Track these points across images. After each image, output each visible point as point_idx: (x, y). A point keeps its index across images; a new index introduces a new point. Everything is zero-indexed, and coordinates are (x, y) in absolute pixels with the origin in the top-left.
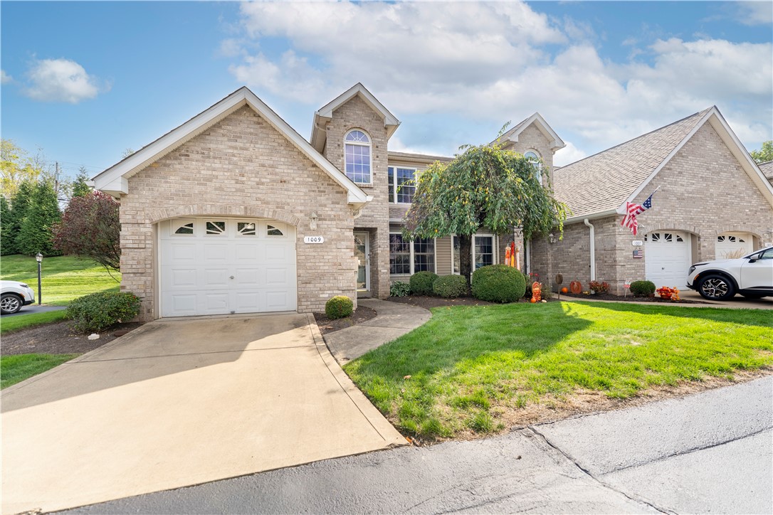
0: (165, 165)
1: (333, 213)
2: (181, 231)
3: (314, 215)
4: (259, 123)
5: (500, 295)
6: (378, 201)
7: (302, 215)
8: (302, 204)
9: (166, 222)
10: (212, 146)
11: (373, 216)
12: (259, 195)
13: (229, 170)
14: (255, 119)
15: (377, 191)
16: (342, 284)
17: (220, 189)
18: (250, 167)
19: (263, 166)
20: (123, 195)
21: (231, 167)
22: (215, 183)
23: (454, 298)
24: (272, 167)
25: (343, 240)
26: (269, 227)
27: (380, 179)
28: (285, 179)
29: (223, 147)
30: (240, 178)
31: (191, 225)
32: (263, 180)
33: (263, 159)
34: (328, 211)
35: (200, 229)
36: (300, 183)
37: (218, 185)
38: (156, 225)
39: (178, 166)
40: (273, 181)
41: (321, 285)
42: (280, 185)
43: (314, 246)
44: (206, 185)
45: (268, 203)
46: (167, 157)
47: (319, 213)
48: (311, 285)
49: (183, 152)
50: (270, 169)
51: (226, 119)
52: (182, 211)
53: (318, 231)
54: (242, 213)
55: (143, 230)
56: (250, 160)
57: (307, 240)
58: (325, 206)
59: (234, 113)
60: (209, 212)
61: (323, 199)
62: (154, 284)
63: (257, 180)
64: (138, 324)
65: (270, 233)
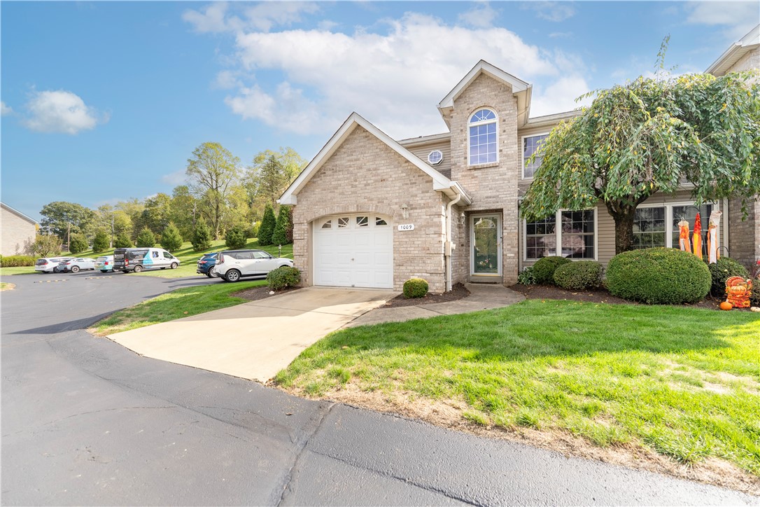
0: (314, 182)
1: (423, 201)
2: (325, 226)
3: (405, 206)
4: (366, 137)
6: (504, 179)
7: (397, 206)
8: (397, 197)
9: (318, 220)
10: (338, 163)
11: (498, 196)
12: (366, 195)
13: (348, 179)
14: (364, 134)
15: (503, 169)
16: (430, 268)
17: (342, 193)
18: (361, 173)
19: (369, 170)
20: (294, 206)
21: (349, 175)
22: (340, 190)
24: (375, 169)
25: (432, 226)
26: (377, 219)
27: (507, 156)
28: (384, 177)
29: (344, 162)
30: (355, 183)
31: (330, 222)
32: (369, 182)
33: (370, 165)
34: (419, 200)
35: (335, 224)
36: (396, 179)
37: (341, 191)
38: (311, 223)
39: (320, 182)
40: (376, 181)
41: (412, 268)
42: (380, 184)
43: (406, 233)
44: (334, 192)
45: (372, 200)
46: (314, 177)
47: (411, 203)
48: (403, 268)
49: (322, 171)
50: (374, 172)
51: (346, 140)
52: (322, 213)
53: (409, 220)
54: (355, 210)
55: (303, 227)
56: (361, 168)
57: (400, 228)
58: (416, 196)
59: (351, 134)
60: (336, 212)
61: (414, 190)
62: (309, 262)
63: (365, 182)
64: (300, 288)
65: (378, 224)
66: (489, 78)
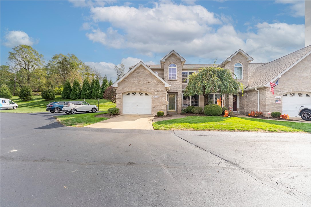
0: (125, 80)
1: (161, 90)
2: (127, 95)
3: (156, 91)
4: (144, 69)
5: (211, 113)
6: (178, 84)
7: (153, 90)
8: (153, 88)
9: (125, 93)
10: (134, 75)
11: (176, 89)
12: (144, 86)
13: (137, 81)
14: (143, 68)
15: (178, 81)
16: (163, 108)
17: (135, 85)
18: (142, 79)
19: (145, 79)
20: (117, 87)
21: (137, 80)
22: (134, 84)
23: (198, 114)
24: (146, 79)
25: (163, 97)
26: (146, 93)
27: (179, 78)
28: (149, 82)
29: (136, 75)
30: (140, 82)
31: (129, 93)
32: (145, 82)
33: (145, 77)
34: (160, 89)
35: (131, 94)
36: (153, 82)
37: (135, 84)
38: (122, 94)
39: (127, 80)
40: (147, 82)
41: (157, 108)
42: (148, 83)
43: (156, 98)
44: (132, 84)
45: (145, 88)
46: (125, 79)
47: (158, 90)
48: (155, 108)
49: (128, 77)
50: (146, 80)
51: (137, 69)
52: (128, 90)
53: (157, 94)
54: (140, 90)
55: (120, 95)
56: (142, 78)
57: (154, 97)
58: (159, 88)
59: (139, 67)
60: (133, 90)
61: (158, 86)
62: (122, 106)
63: (143, 82)
64: (119, 115)
65: (146, 95)
66: (175, 55)
